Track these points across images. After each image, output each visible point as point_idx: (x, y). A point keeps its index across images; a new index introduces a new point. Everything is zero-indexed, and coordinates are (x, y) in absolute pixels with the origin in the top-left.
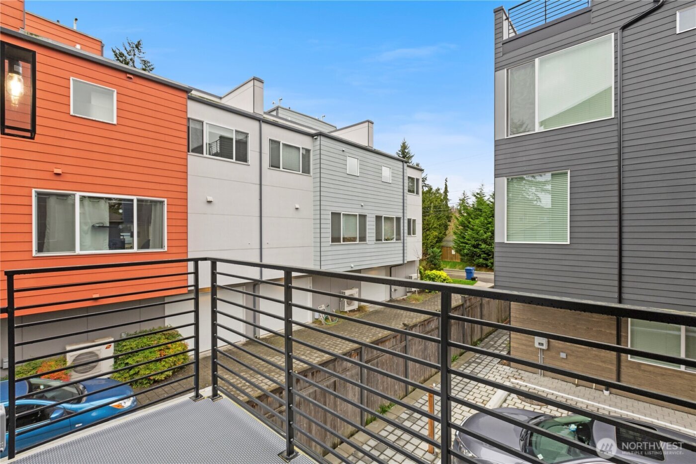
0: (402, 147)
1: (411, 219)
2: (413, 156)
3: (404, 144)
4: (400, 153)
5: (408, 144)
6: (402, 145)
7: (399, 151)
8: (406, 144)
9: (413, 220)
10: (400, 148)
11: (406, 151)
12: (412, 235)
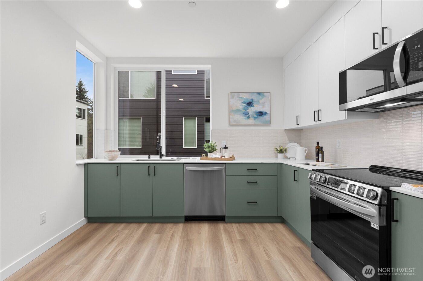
0: (79, 84)
1: (78, 135)
2: (87, 92)
3: (80, 82)
4: (78, 88)
5: (84, 83)
6: (79, 82)
7: (77, 87)
8: (82, 83)
9: (80, 135)
10: (77, 85)
11: (83, 87)
12: (79, 145)
